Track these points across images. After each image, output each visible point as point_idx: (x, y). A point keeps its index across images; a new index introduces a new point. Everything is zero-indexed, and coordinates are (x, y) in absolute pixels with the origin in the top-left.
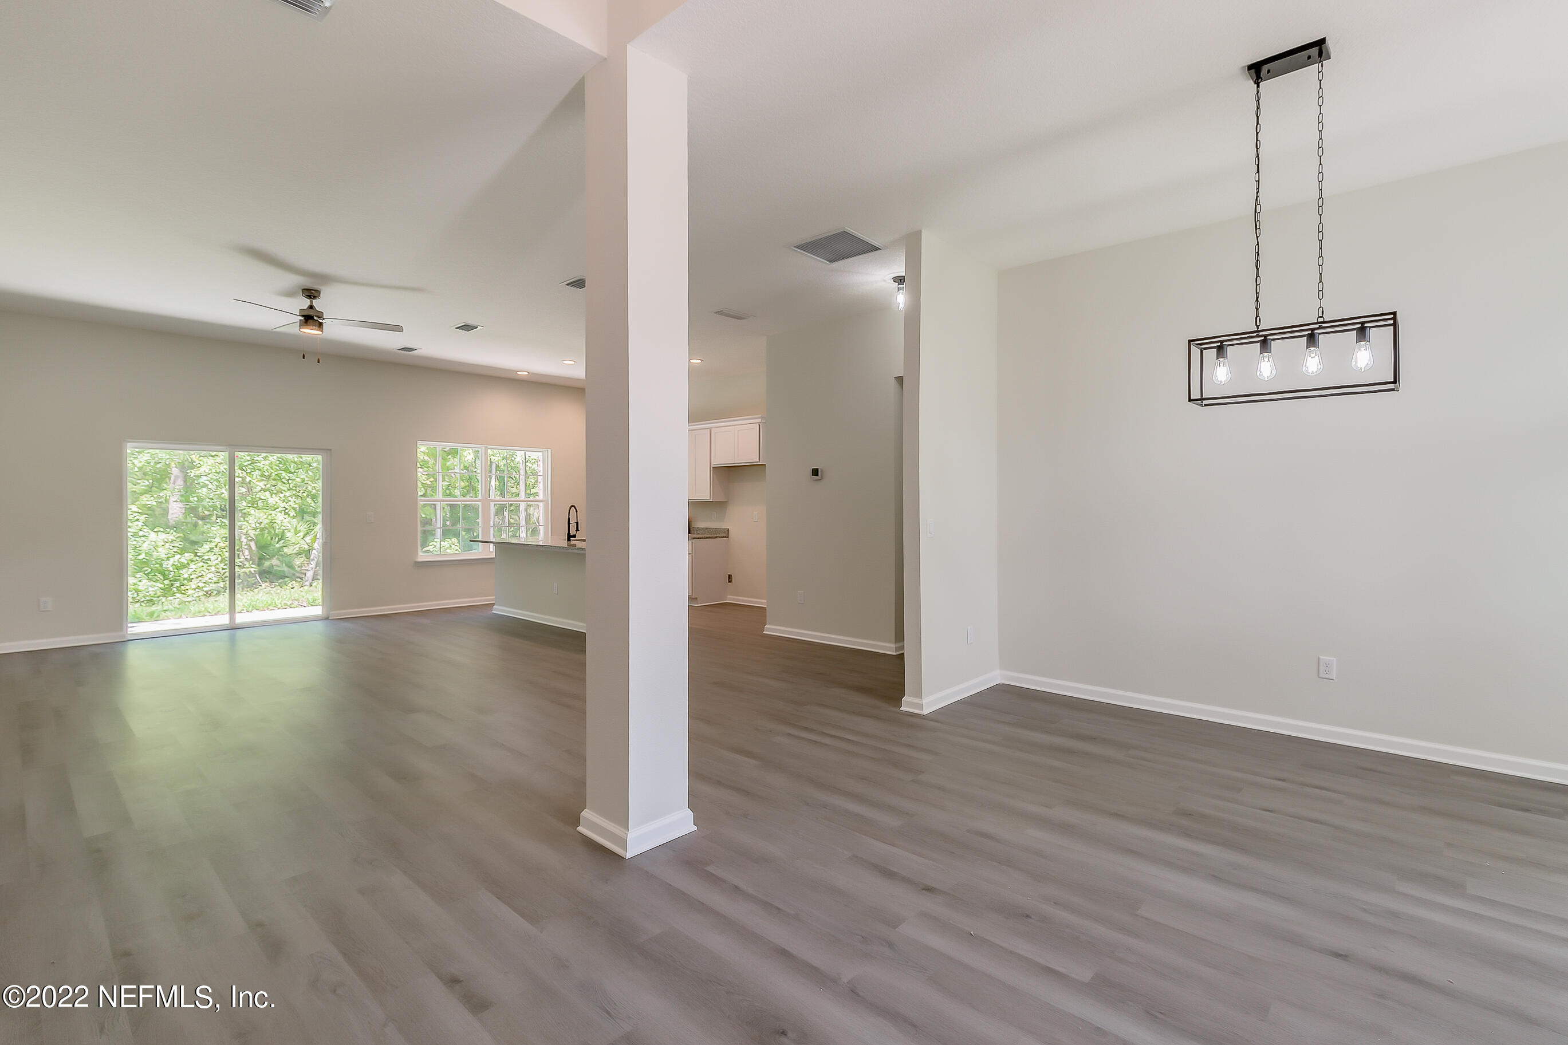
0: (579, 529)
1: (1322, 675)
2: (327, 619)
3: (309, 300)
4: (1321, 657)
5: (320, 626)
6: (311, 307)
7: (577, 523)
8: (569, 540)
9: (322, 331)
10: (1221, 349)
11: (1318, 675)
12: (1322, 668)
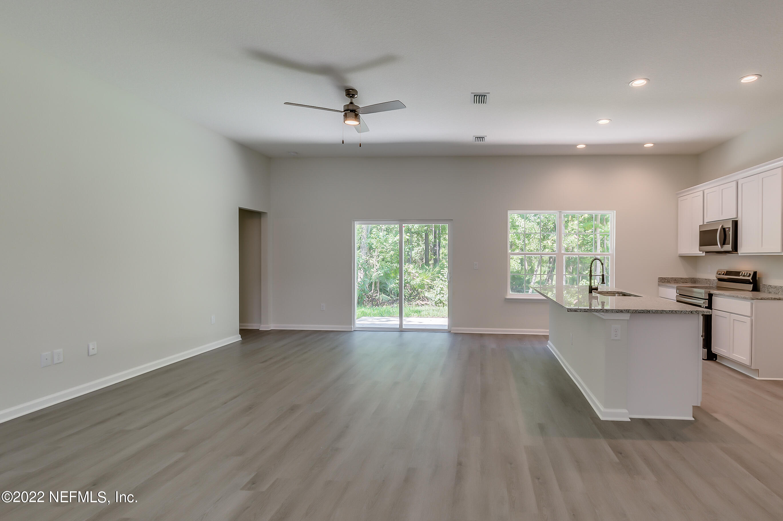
0: (605, 282)
2: (449, 332)
3: (350, 99)
5: (445, 335)
6: (351, 103)
7: (603, 276)
8: (590, 292)
9: (359, 121)
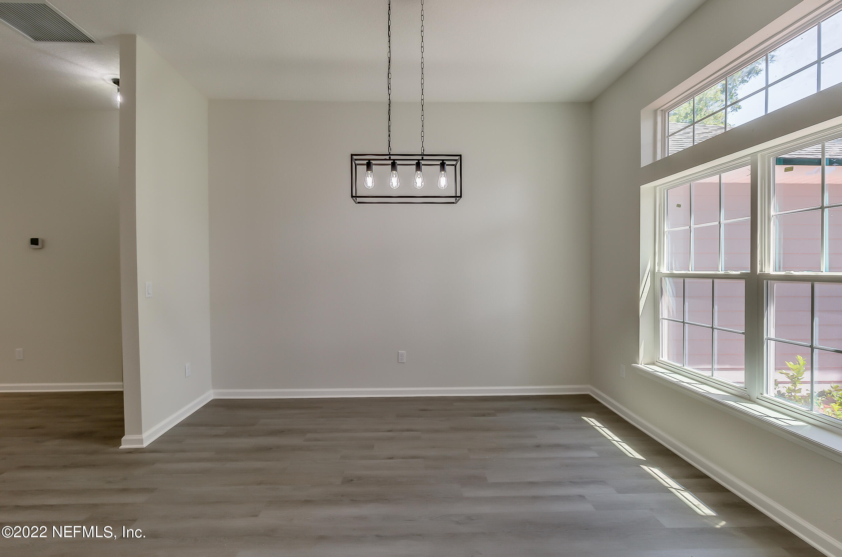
1: (400, 361)
4: (399, 351)
10: (369, 166)
11: (398, 361)
12: (400, 357)
